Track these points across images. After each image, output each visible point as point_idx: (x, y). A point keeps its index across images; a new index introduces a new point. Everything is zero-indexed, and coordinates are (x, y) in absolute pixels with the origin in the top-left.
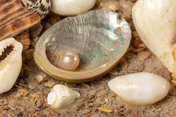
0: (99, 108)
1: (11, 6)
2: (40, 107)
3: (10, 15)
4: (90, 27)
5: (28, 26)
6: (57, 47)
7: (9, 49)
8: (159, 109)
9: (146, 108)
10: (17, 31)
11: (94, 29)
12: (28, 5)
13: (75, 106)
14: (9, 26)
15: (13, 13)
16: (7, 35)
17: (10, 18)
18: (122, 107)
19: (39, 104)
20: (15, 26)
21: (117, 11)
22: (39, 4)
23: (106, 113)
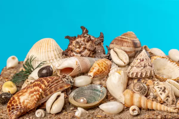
0: (96, 116)
1: (59, 82)
2: (73, 117)
3: (59, 84)
4: (90, 90)
5: (66, 88)
6: (78, 98)
7: (59, 96)
8: (120, 115)
9: (115, 115)
10: (62, 89)
11: (92, 91)
12: (65, 81)
13: (87, 116)
14: (58, 88)
15: (60, 84)
16: (58, 91)
17: (59, 85)
18: (105, 115)
19: (72, 116)
20: (61, 88)
21: (100, 84)
22: (70, 80)
23: (99, 117)
